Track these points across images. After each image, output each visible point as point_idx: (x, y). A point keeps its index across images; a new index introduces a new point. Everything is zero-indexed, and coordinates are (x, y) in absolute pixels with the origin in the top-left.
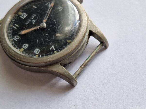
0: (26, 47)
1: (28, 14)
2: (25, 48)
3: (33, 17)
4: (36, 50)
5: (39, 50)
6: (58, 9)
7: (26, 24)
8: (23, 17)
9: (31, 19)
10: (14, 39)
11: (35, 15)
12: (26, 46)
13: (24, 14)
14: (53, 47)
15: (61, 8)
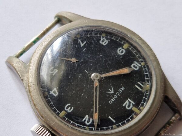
0: (120, 50)
1: (123, 107)
2: (121, 48)
3: (113, 99)
4: (105, 43)
5: (101, 42)
6: (73, 108)
7: (123, 88)
8: (131, 103)
9: (117, 95)
10: (140, 66)
11: (111, 102)
12: (121, 52)
13: (128, 107)
14: (82, 44)
15: (67, 108)
